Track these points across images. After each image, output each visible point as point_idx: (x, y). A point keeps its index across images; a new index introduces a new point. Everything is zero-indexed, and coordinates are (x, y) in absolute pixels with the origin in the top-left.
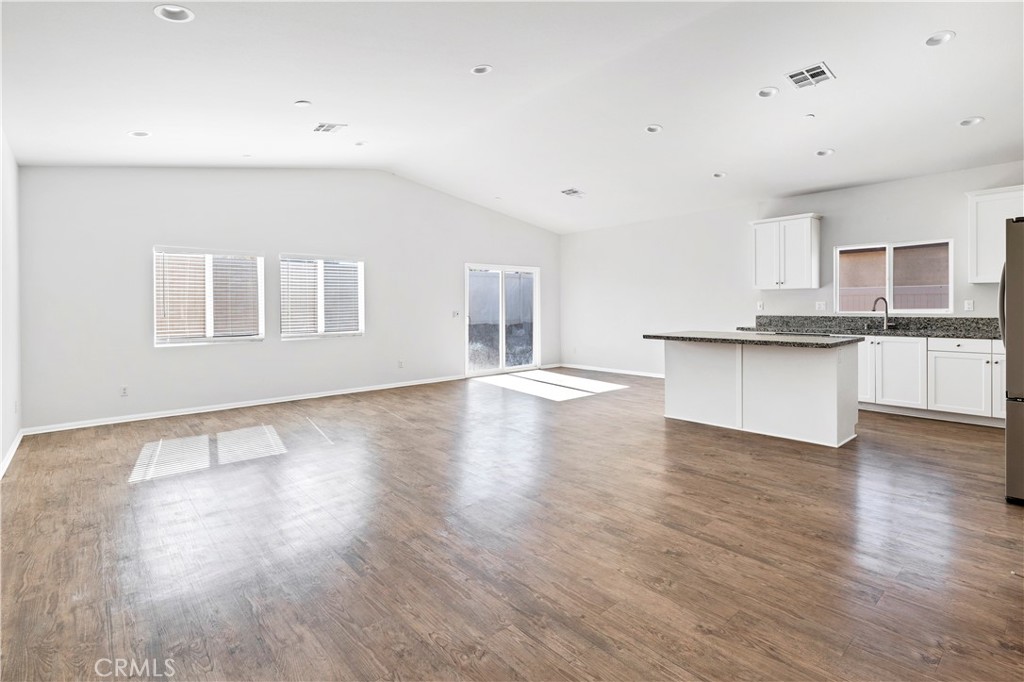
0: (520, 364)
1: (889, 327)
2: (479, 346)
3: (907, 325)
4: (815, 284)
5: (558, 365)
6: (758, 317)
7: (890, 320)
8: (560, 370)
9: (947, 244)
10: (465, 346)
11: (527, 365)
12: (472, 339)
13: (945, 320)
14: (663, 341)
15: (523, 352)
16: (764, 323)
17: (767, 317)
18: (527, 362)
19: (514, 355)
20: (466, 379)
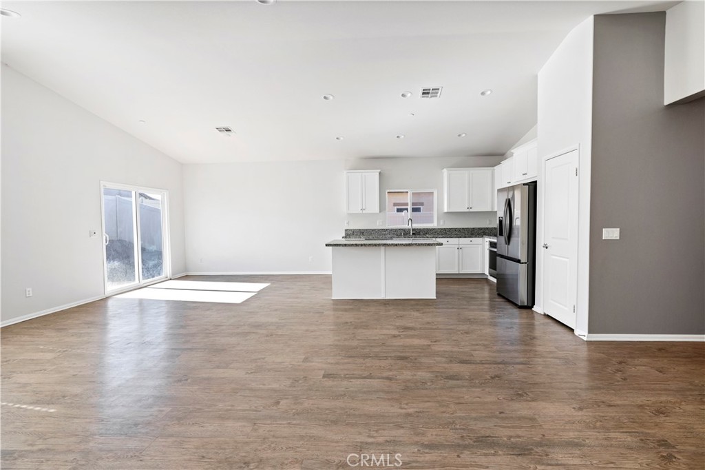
0: (153, 277)
1: (413, 234)
2: (116, 264)
3: (419, 232)
4: (377, 210)
5: (184, 274)
6: (346, 230)
7: (413, 230)
8: (186, 277)
9: (433, 193)
10: (103, 265)
11: (159, 277)
12: (110, 257)
13: (434, 229)
14: (331, 247)
15: (155, 266)
16: (349, 234)
17: (351, 230)
18: (159, 274)
19: (148, 270)
20: (107, 298)
